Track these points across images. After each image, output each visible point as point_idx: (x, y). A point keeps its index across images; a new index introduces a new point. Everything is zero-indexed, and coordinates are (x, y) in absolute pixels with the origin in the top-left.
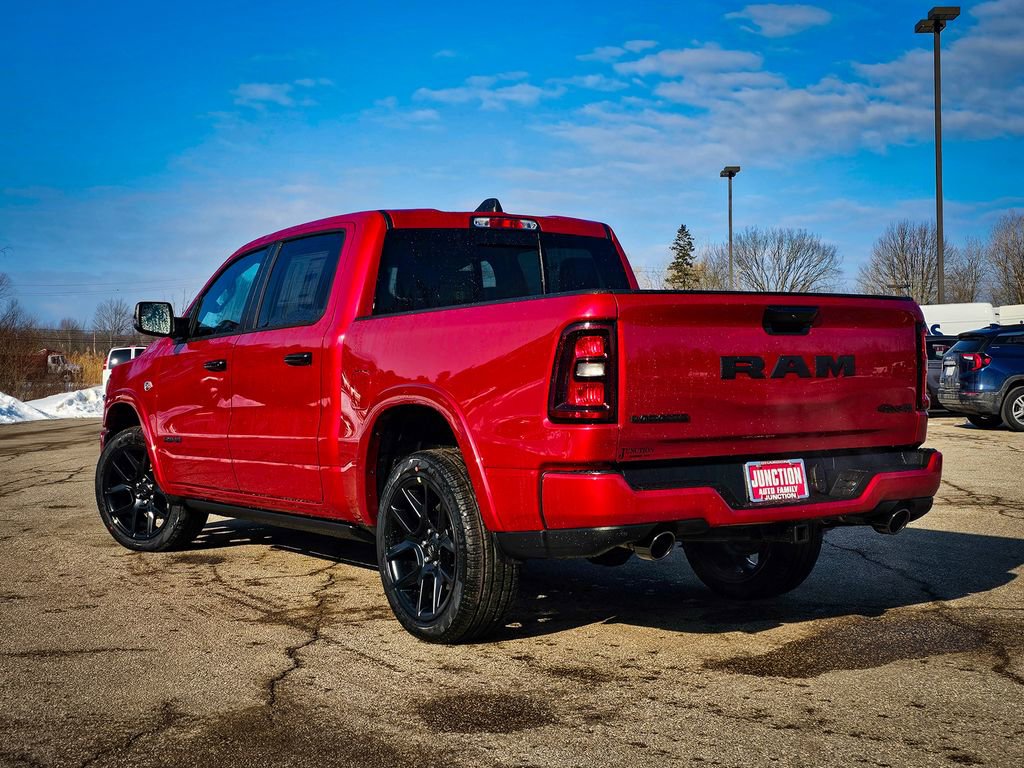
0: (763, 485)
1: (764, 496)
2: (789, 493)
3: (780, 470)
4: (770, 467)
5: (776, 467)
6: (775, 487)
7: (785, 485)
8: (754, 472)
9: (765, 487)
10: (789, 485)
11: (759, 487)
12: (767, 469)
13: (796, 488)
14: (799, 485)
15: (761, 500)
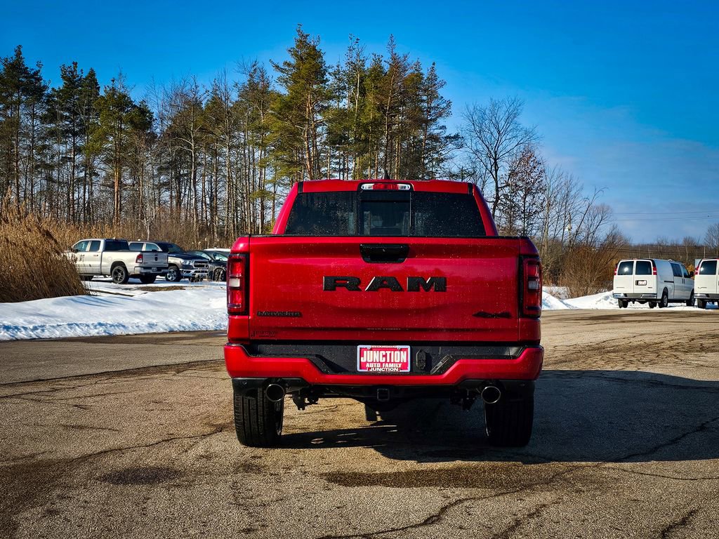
0: (371, 361)
1: (370, 368)
2: (393, 368)
3: (388, 353)
4: (380, 350)
5: (385, 350)
6: (382, 363)
7: (390, 362)
8: (365, 352)
9: (373, 362)
10: (394, 362)
11: (367, 362)
12: (376, 351)
13: (400, 365)
14: (403, 363)
15: (367, 371)
